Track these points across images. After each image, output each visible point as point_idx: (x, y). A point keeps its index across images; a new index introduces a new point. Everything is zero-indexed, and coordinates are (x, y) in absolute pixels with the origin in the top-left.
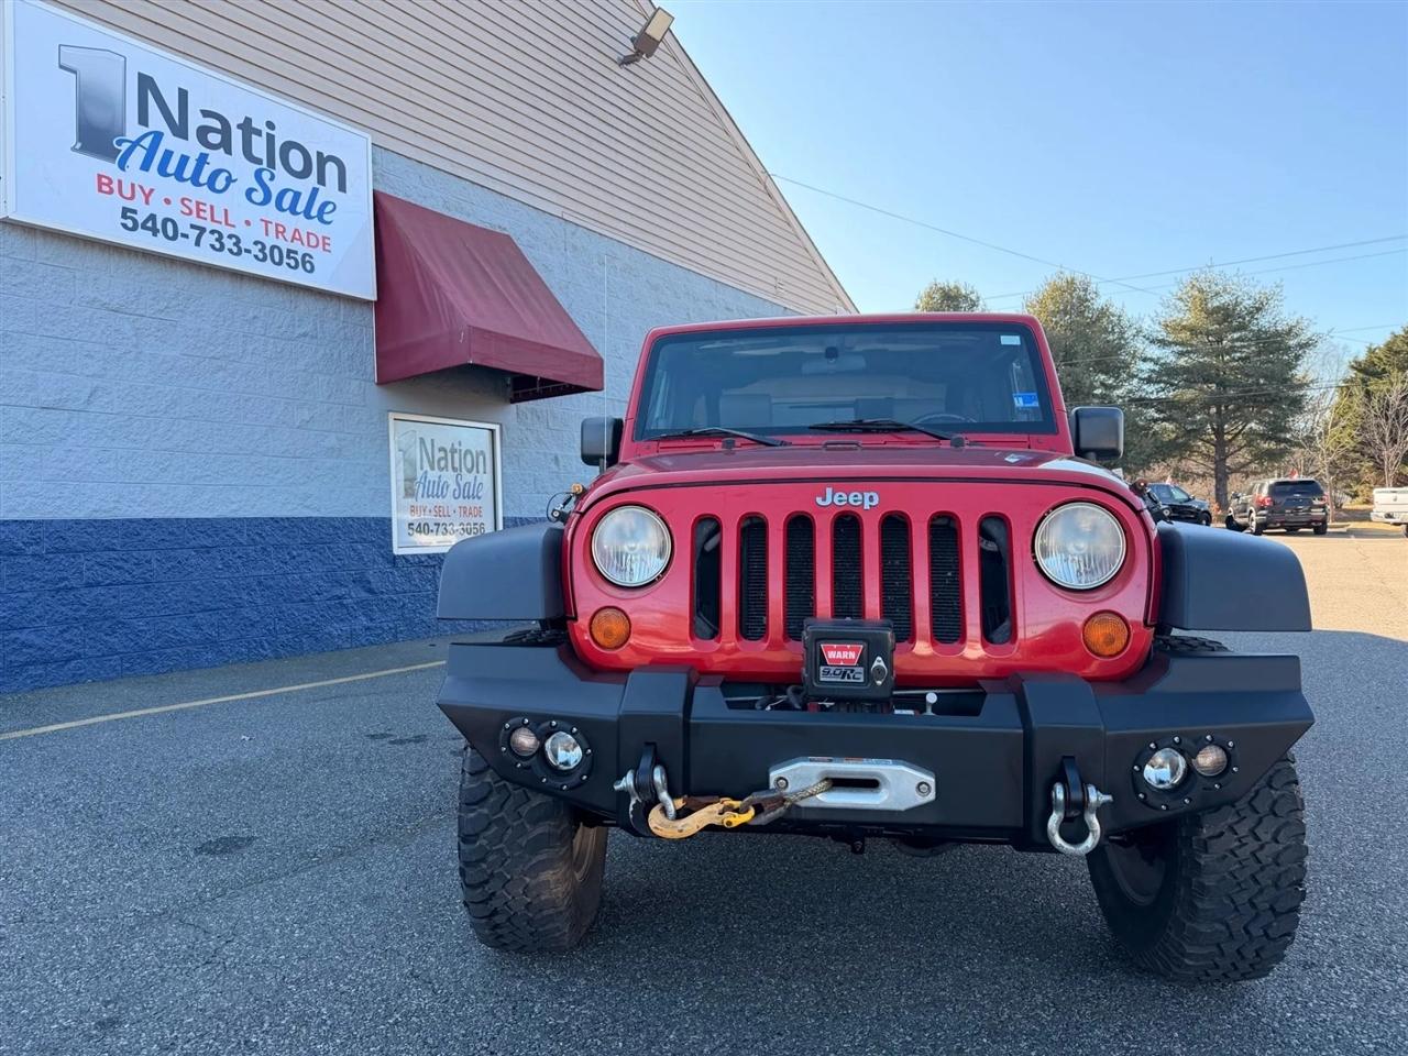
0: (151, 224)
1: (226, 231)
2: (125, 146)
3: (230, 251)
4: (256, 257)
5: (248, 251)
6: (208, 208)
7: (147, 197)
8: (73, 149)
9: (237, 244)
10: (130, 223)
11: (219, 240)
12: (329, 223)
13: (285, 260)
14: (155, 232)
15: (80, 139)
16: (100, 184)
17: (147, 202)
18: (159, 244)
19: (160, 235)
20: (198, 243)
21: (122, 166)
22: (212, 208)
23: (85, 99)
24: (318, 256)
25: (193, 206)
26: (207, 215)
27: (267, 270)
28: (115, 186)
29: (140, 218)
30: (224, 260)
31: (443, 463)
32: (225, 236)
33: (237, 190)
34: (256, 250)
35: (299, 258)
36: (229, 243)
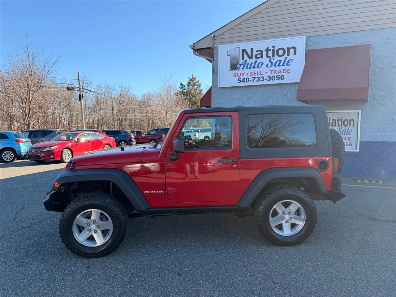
0: (244, 81)
1: (260, 76)
2: (239, 66)
3: (261, 81)
4: (268, 80)
5: (266, 79)
6: (256, 73)
7: (243, 75)
8: (230, 70)
9: (263, 79)
10: (239, 81)
11: (259, 79)
12: (290, 65)
13: (276, 78)
14: (244, 82)
15: (231, 68)
16: (234, 75)
17: (243, 76)
18: (245, 84)
19: (245, 82)
20: (253, 81)
21: (238, 71)
22: (257, 72)
23: (232, 59)
24: (286, 75)
25: (253, 73)
26: (256, 74)
27: (271, 82)
28: (237, 75)
29: (241, 80)
30: (260, 83)
31: (334, 124)
32: (260, 77)
33: (264, 66)
34: (268, 79)
35: (280, 77)
36: (261, 79)
